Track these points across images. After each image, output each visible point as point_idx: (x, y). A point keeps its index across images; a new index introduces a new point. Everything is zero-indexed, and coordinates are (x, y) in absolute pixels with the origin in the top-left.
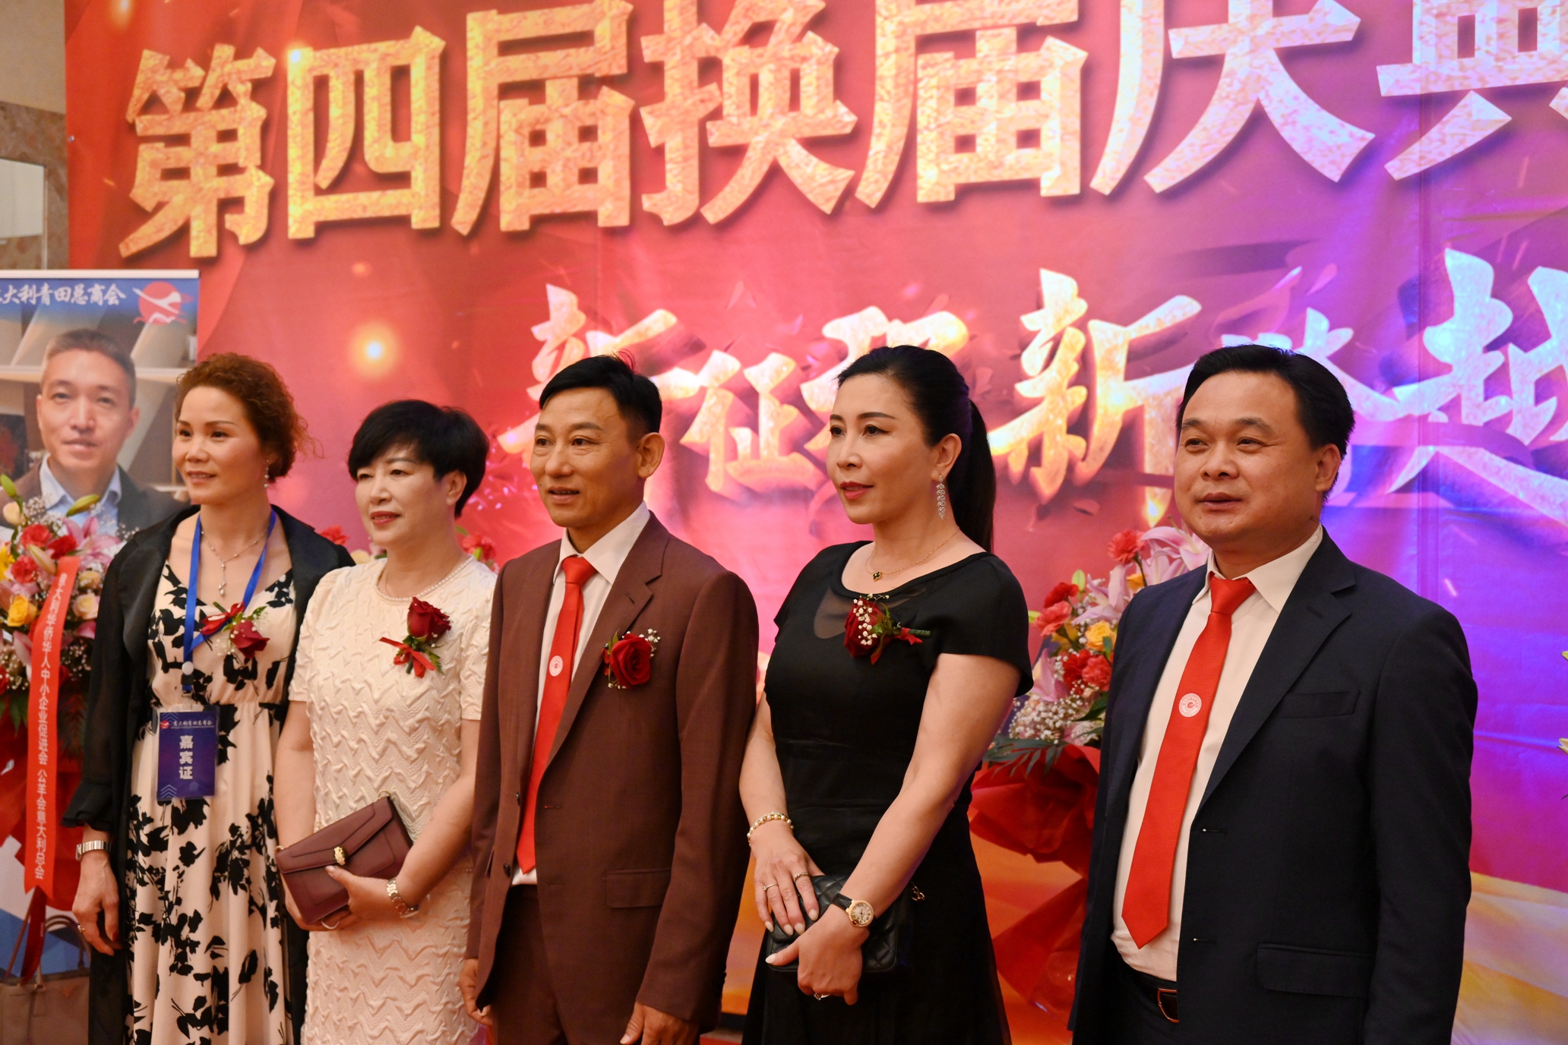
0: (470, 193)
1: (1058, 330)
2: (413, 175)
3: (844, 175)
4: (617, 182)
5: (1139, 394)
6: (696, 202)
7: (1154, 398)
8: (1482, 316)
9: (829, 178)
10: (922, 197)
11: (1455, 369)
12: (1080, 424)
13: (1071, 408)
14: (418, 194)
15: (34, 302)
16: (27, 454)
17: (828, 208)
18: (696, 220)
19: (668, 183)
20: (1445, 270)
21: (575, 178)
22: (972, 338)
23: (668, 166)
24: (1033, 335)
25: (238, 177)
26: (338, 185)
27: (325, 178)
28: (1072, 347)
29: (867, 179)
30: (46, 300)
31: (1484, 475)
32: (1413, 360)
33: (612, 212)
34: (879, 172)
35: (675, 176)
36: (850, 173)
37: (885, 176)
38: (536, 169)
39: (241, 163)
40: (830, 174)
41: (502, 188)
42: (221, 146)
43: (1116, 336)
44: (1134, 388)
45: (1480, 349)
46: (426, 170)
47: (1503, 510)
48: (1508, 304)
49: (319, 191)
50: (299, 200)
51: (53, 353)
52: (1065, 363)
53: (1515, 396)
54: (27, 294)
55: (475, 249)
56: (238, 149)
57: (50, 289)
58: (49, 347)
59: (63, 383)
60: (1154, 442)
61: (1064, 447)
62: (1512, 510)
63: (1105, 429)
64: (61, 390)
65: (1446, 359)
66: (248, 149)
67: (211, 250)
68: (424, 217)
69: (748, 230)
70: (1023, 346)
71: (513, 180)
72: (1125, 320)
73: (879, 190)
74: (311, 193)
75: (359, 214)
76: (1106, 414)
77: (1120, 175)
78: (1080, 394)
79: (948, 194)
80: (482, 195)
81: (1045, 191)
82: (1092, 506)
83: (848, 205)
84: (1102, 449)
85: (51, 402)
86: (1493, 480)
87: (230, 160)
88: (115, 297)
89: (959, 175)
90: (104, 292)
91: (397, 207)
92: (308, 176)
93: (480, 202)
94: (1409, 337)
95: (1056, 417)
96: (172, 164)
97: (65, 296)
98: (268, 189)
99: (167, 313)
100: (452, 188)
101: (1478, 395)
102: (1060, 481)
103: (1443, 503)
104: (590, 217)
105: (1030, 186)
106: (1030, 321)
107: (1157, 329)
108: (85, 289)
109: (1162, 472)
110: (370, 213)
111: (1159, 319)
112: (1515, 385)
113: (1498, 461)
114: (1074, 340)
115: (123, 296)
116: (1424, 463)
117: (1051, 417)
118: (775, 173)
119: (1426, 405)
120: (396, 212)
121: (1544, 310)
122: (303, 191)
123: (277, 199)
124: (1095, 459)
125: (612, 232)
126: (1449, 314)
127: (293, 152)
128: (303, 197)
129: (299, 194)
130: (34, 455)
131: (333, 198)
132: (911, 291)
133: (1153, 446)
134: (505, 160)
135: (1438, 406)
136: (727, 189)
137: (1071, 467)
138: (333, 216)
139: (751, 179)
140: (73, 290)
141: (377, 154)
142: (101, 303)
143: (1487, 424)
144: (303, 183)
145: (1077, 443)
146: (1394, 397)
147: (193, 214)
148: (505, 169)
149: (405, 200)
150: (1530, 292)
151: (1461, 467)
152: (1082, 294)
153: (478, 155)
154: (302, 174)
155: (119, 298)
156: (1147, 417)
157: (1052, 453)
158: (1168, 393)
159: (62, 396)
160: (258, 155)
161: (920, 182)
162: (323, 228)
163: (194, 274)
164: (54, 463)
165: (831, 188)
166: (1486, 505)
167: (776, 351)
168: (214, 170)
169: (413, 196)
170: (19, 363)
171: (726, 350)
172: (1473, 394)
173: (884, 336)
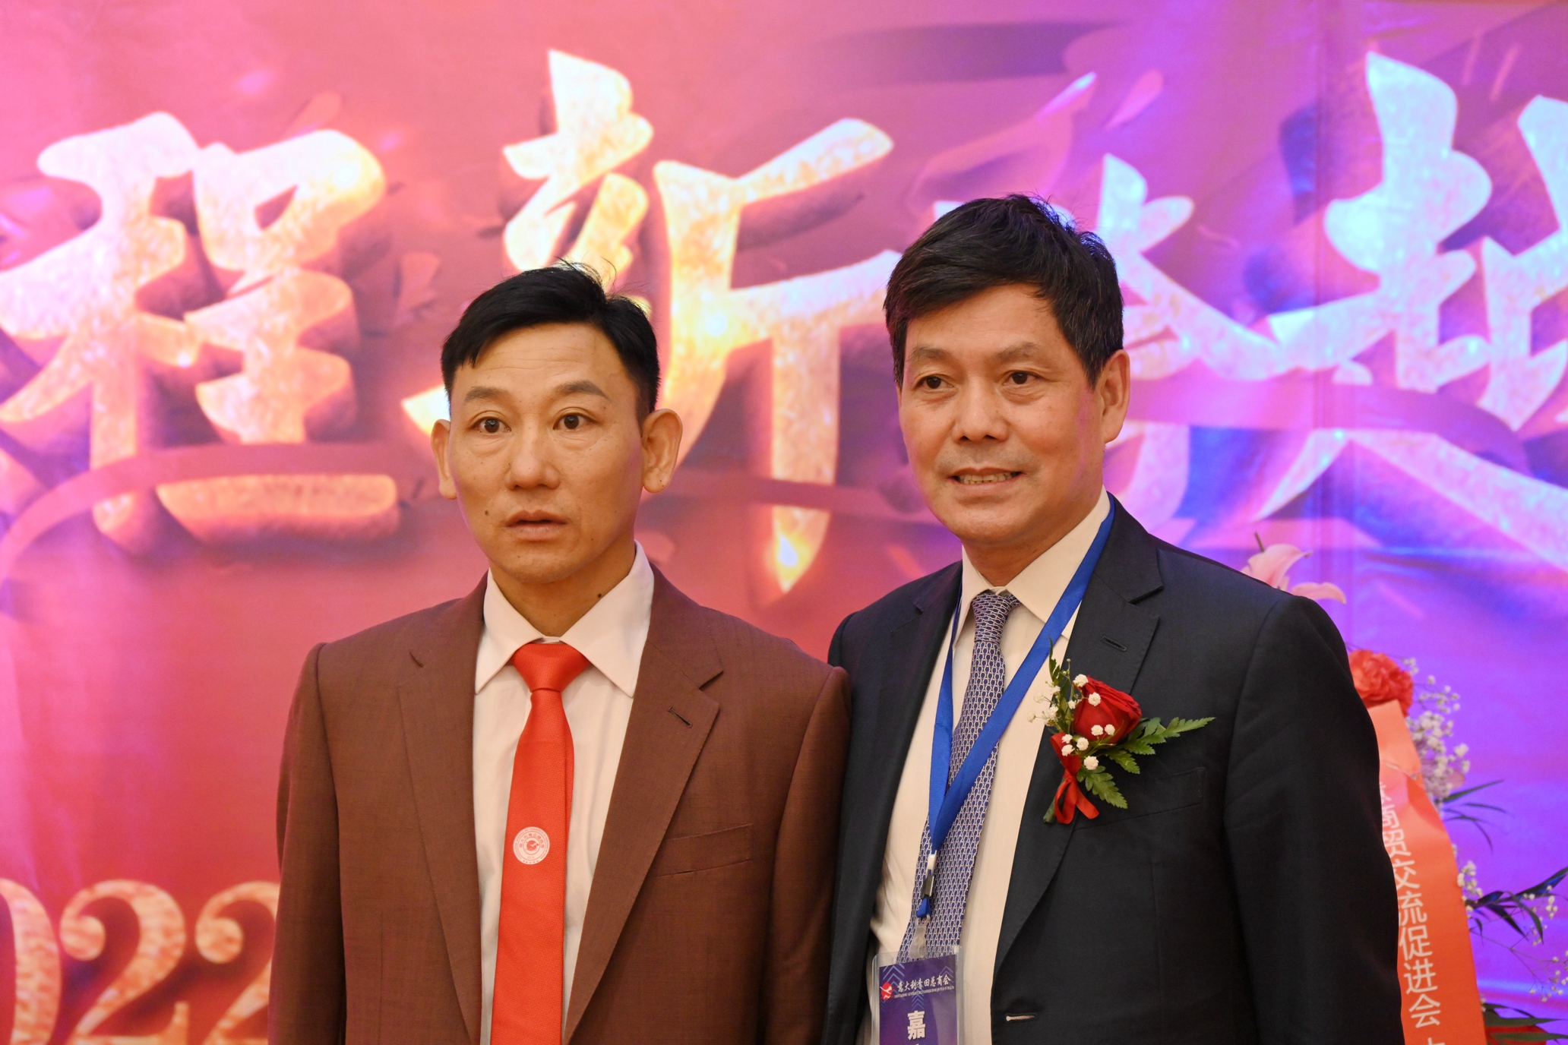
1: (588, 178)
5: (761, 316)
7: (793, 326)
8: (1435, 184)
11: (1385, 282)
20: (1366, 93)
22: (393, 189)
24: (531, 188)
28: (618, 217)
31: (1438, 486)
32: (1305, 263)
43: (714, 195)
44: (751, 304)
45: (1430, 247)
47: (1470, 553)
48: (1484, 163)
53: (1495, 337)
60: (792, 415)
62: (1487, 553)
63: (689, 386)
65: (1368, 263)
70: (509, 212)
76: (690, 355)
86: (1455, 496)
94: (1299, 217)
101: (1426, 334)
103: (1361, 540)
106: (524, 158)
107: (802, 185)
111: (805, 166)
112: (1495, 315)
113: (1464, 460)
114: (622, 204)
116: (1325, 462)
119: (1329, 351)
121: (1548, 176)
126: (1372, 178)
132: (253, 83)
133: (790, 423)
135: (1353, 351)
143: (1443, 389)
146: (1268, 333)
150: (1521, 143)
151: (1396, 472)
152: (639, 106)
156: (778, 363)
158: (822, 316)
166: (1439, 542)
172: (1417, 332)
173: (186, 182)
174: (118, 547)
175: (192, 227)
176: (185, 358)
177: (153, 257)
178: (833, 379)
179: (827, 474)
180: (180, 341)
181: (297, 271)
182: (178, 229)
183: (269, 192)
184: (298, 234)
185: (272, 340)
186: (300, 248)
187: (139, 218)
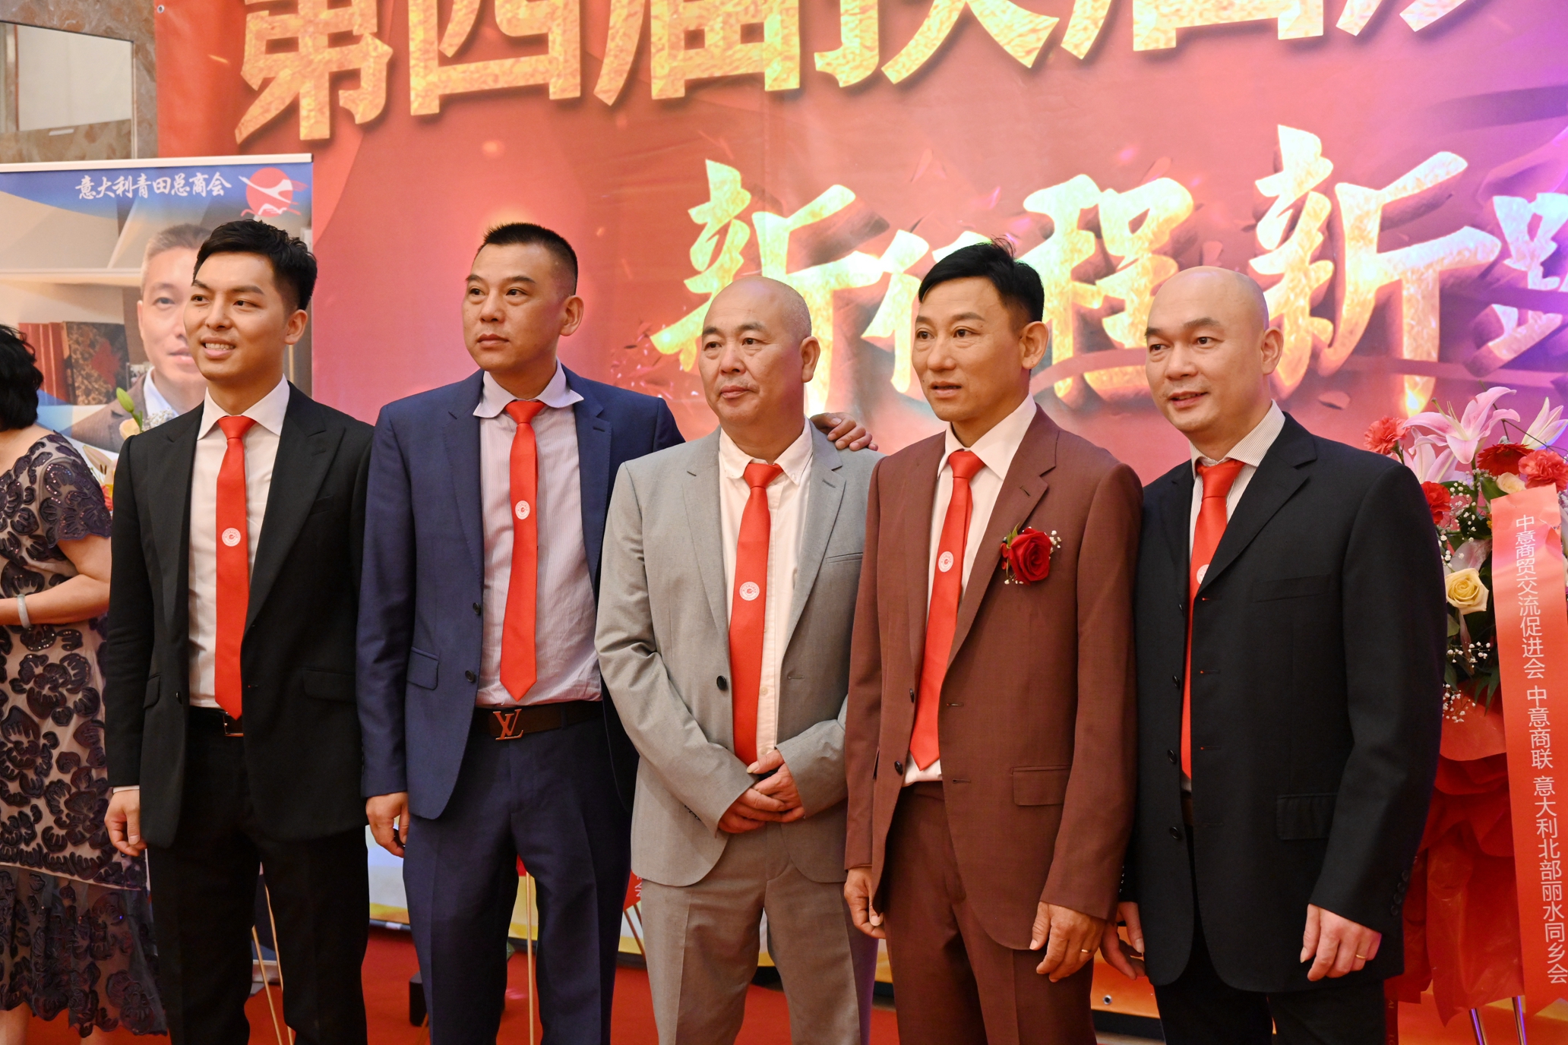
0: (616, 56)
1: (1299, 195)
2: (551, 38)
3: (1049, 22)
4: (786, 40)
5: (1395, 267)
6: (876, 60)
7: (1413, 273)
9: (1031, 26)
10: (1139, 46)
12: (1325, 305)
13: (1315, 286)
14: (556, 59)
15: (130, 195)
16: (129, 367)
17: (1028, 62)
18: (876, 80)
19: (843, 39)
21: (737, 37)
22: (1198, 207)
23: (843, 19)
24: (1271, 201)
25: (352, 47)
26: (464, 54)
27: (451, 45)
28: (1316, 215)
29: (1074, 26)
30: (144, 193)
33: (781, 76)
34: (1088, 18)
35: (852, 30)
36: (1056, 20)
37: (1096, 24)
38: (692, 28)
39: (355, 33)
40: (1031, 22)
41: (653, 50)
42: (332, 12)
43: (1367, 200)
44: (1389, 261)
46: (564, 32)
49: (444, 61)
50: (422, 71)
51: (153, 254)
52: (1308, 233)
54: (122, 186)
55: (621, 121)
56: (352, 15)
57: (147, 180)
58: (149, 246)
59: (166, 286)
60: (1413, 323)
61: (1307, 332)
63: (1355, 309)
64: (164, 294)
66: (362, 15)
67: (323, 132)
68: (563, 86)
69: (936, 89)
70: (1259, 217)
71: (665, 40)
72: (1378, 182)
73: (1088, 39)
74: (436, 62)
75: (490, 85)
76: (1356, 291)
77: (1370, 13)
78: (1325, 269)
79: (1166, 40)
80: (630, 59)
81: (1284, 33)
82: (1340, 399)
83: (1052, 56)
84: (1351, 332)
85: (154, 307)
87: (343, 28)
88: (220, 187)
89: (1182, 18)
90: (208, 182)
91: (532, 75)
92: (432, 44)
93: (628, 67)
95: (1297, 296)
96: (277, 35)
97: (165, 187)
98: (386, 60)
99: (278, 204)
100: (594, 51)
102: (1302, 371)
104: (755, 80)
105: (1265, 28)
106: (1266, 186)
107: (1417, 191)
108: (186, 179)
109: (1424, 358)
110: (501, 84)
114: (1318, 208)
115: (228, 185)
117: (1292, 297)
118: (966, 22)
120: (531, 82)
122: (426, 60)
123: (396, 70)
124: (1343, 345)
125: (781, 97)
127: (414, 17)
128: (426, 67)
129: (422, 64)
130: (136, 368)
131: (461, 67)
132: (1127, 155)
133: (1412, 327)
134: (656, 17)
136: (912, 43)
137: (1315, 355)
138: (460, 88)
139: (939, 30)
140: (173, 180)
141: (509, 15)
142: (204, 194)
144: (426, 52)
145: (1323, 325)
147: (302, 91)
148: (656, 27)
149: (541, 68)
152: (1325, 153)
153: (625, 12)
154: (425, 41)
155: (224, 188)
156: (1405, 293)
157: (1292, 338)
158: (1429, 266)
159: (165, 301)
160: (375, 21)
161: (1136, 29)
162: (449, 102)
163: (307, 157)
164: (158, 376)
165: (1033, 37)
167: (970, 229)
168: (325, 40)
169: (550, 62)
170: (116, 265)
171: (912, 230)
173: (1096, 208)
174: (1066, 405)
175: (1099, 235)
176: (1096, 304)
177: (1080, 251)
178: (1436, 301)
179: (1434, 356)
180: (1093, 295)
181: (1150, 255)
182: (1091, 235)
183: (1136, 213)
184: (1151, 236)
185: (1139, 293)
186: (1151, 243)
187: (1072, 231)
